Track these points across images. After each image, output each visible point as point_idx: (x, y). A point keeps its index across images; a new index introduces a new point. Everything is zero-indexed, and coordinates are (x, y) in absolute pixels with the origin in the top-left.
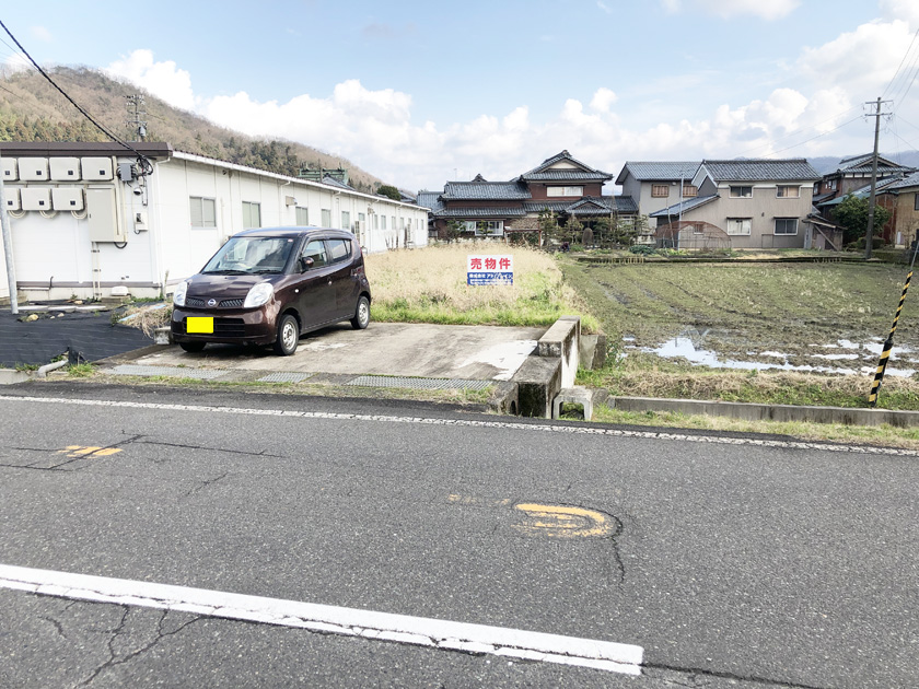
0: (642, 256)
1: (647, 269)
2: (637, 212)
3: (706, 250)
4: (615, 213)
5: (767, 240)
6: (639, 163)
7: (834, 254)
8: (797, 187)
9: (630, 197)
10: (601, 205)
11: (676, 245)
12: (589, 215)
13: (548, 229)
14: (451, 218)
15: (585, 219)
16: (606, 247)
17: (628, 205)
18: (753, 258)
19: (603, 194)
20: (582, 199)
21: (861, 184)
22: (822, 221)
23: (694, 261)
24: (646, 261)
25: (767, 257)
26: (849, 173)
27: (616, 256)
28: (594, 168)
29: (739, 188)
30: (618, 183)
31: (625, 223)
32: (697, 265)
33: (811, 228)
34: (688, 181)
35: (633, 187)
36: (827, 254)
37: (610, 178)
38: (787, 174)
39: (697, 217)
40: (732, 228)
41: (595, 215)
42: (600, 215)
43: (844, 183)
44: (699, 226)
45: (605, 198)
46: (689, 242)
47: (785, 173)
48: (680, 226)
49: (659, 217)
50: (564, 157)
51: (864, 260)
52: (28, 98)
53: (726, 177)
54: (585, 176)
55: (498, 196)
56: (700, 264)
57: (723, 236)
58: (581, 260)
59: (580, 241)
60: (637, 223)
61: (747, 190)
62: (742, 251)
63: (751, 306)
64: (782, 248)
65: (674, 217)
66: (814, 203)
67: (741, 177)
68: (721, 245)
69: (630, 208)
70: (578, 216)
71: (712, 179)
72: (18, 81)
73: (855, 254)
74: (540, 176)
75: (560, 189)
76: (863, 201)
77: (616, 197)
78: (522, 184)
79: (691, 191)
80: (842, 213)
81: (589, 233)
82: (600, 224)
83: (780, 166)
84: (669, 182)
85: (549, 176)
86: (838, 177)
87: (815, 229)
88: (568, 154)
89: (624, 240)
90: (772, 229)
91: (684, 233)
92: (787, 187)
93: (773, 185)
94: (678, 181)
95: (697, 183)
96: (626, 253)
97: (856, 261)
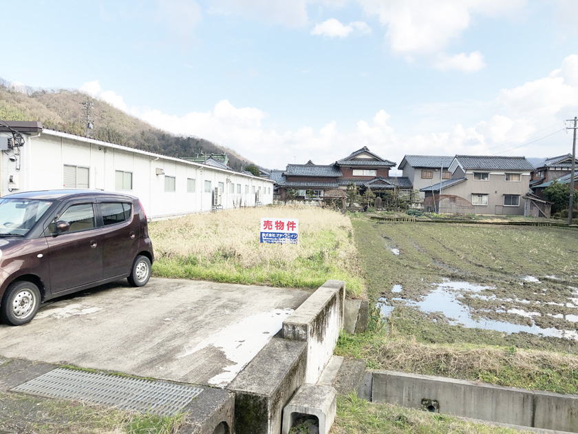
0: (414, 217)
1: (417, 226)
2: (412, 188)
3: (458, 214)
4: (397, 188)
5: (499, 210)
6: (414, 156)
7: (546, 221)
8: (519, 175)
9: (407, 178)
10: (388, 182)
11: (437, 211)
12: (380, 188)
13: (352, 197)
14: (289, 187)
15: (377, 191)
16: (391, 210)
17: (406, 182)
18: (490, 221)
19: (390, 175)
20: (375, 178)
21: (560, 174)
22: (536, 197)
23: (450, 222)
24: (416, 221)
25: (500, 221)
26: (552, 167)
27: (396, 216)
28: (384, 159)
29: (480, 174)
30: (399, 168)
31: (404, 195)
32: (452, 224)
33: (529, 202)
34: (446, 169)
35: (409, 172)
36: (541, 220)
37: (394, 165)
38: (511, 166)
39: (452, 192)
40: (475, 200)
41: (384, 189)
42: (387, 189)
43: (549, 173)
44: (453, 198)
45: (391, 178)
46: (446, 209)
47: (511, 165)
48: (440, 198)
49: (426, 192)
50: (365, 151)
51: (567, 225)
52: (41, 107)
53: (471, 167)
54: (378, 163)
55: (321, 175)
56: (454, 224)
57: (470, 205)
58: (372, 218)
59: (373, 205)
60: (412, 195)
61: (485, 175)
62: (482, 216)
63: (494, 261)
64: (509, 215)
65: (437, 192)
66: (530, 186)
67: (481, 168)
68: (467, 212)
69: (407, 185)
70: (373, 189)
71: (462, 167)
72: (36, 97)
73: (560, 221)
74: (348, 163)
75: (361, 171)
76: (564, 186)
77: (398, 178)
78: (336, 167)
79: (448, 175)
80: (549, 193)
81: (379, 200)
82: (387, 195)
83: (508, 161)
84: (434, 169)
85: (354, 163)
86: (544, 170)
87: (531, 203)
88: (367, 149)
89: (402, 206)
90: (502, 201)
91: (442, 203)
92: (512, 174)
93: (503, 173)
94: (439, 168)
95: (452, 170)
96: (403, 215)
97: (562, 226)
